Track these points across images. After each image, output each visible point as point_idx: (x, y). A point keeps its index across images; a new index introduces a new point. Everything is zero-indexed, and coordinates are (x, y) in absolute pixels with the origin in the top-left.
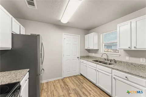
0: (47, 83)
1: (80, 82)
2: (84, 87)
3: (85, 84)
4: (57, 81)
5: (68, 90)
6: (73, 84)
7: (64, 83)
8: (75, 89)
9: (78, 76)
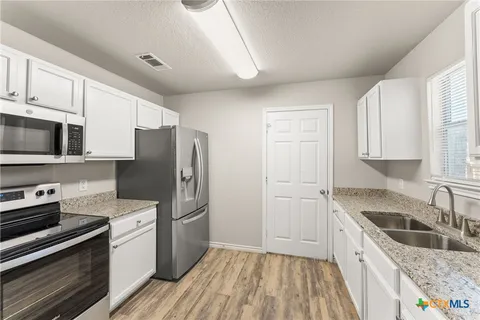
0: (221, 250)
1: (309, 285)
2: (308, 308)
3: (322, 300)
4: (244, 256)
5: (252, 290)
6: (281, 284)
7: (259, 267)
8: (273, 298)
9: (321, 264)
